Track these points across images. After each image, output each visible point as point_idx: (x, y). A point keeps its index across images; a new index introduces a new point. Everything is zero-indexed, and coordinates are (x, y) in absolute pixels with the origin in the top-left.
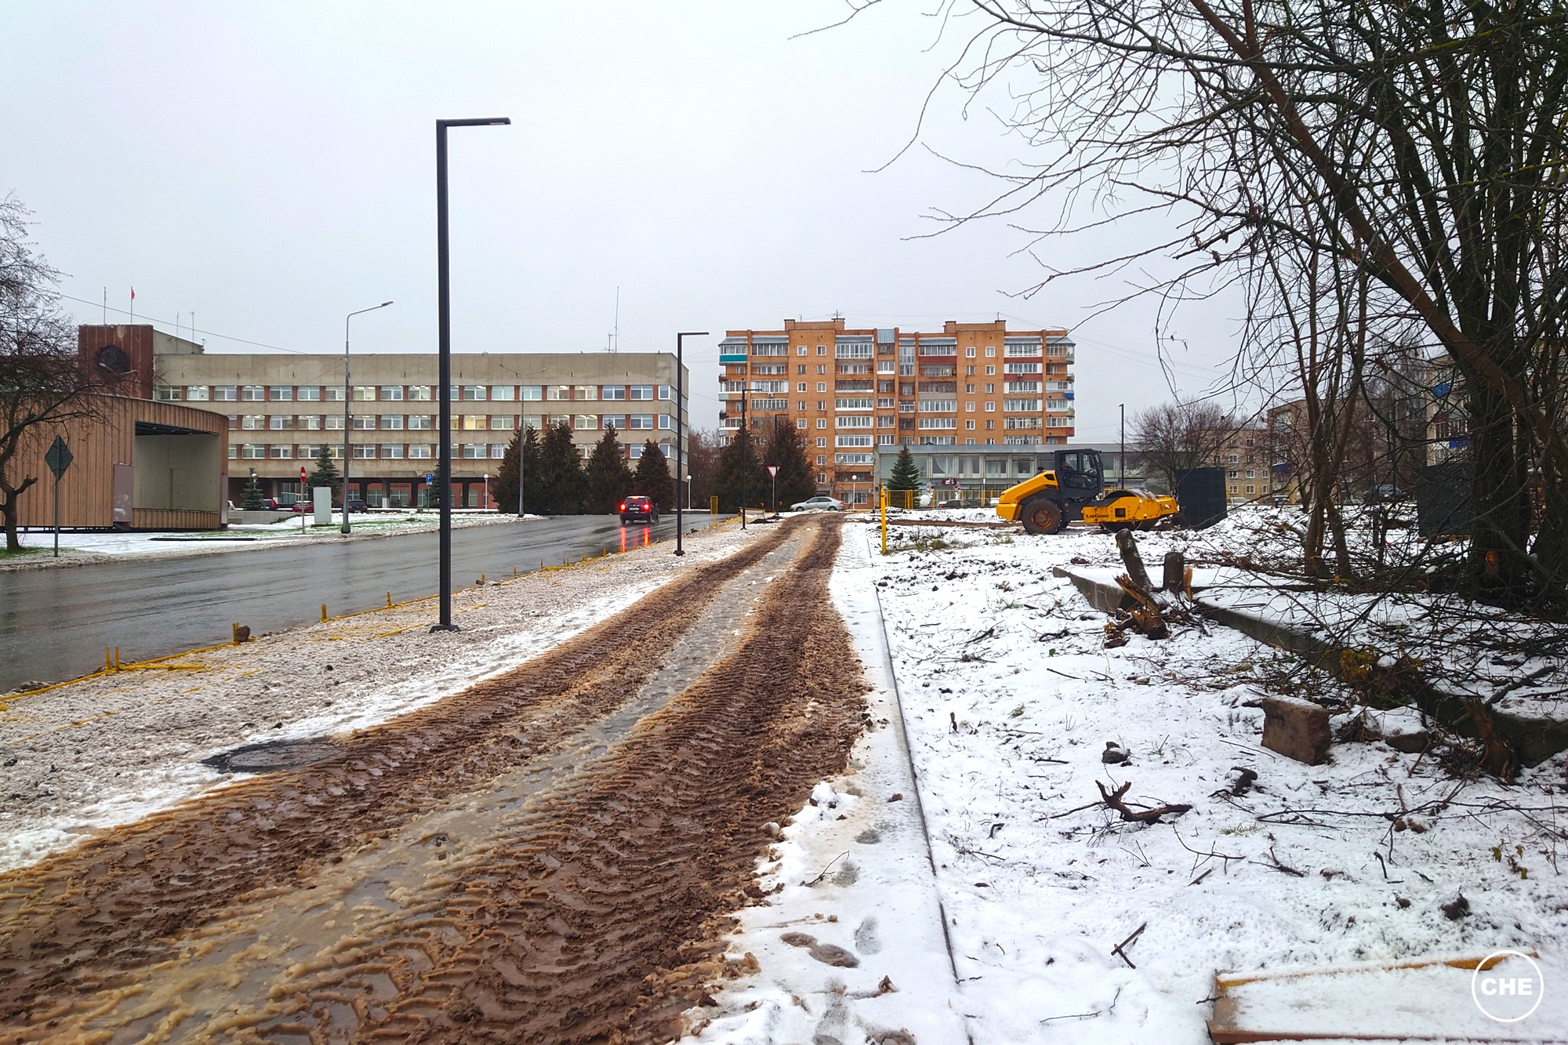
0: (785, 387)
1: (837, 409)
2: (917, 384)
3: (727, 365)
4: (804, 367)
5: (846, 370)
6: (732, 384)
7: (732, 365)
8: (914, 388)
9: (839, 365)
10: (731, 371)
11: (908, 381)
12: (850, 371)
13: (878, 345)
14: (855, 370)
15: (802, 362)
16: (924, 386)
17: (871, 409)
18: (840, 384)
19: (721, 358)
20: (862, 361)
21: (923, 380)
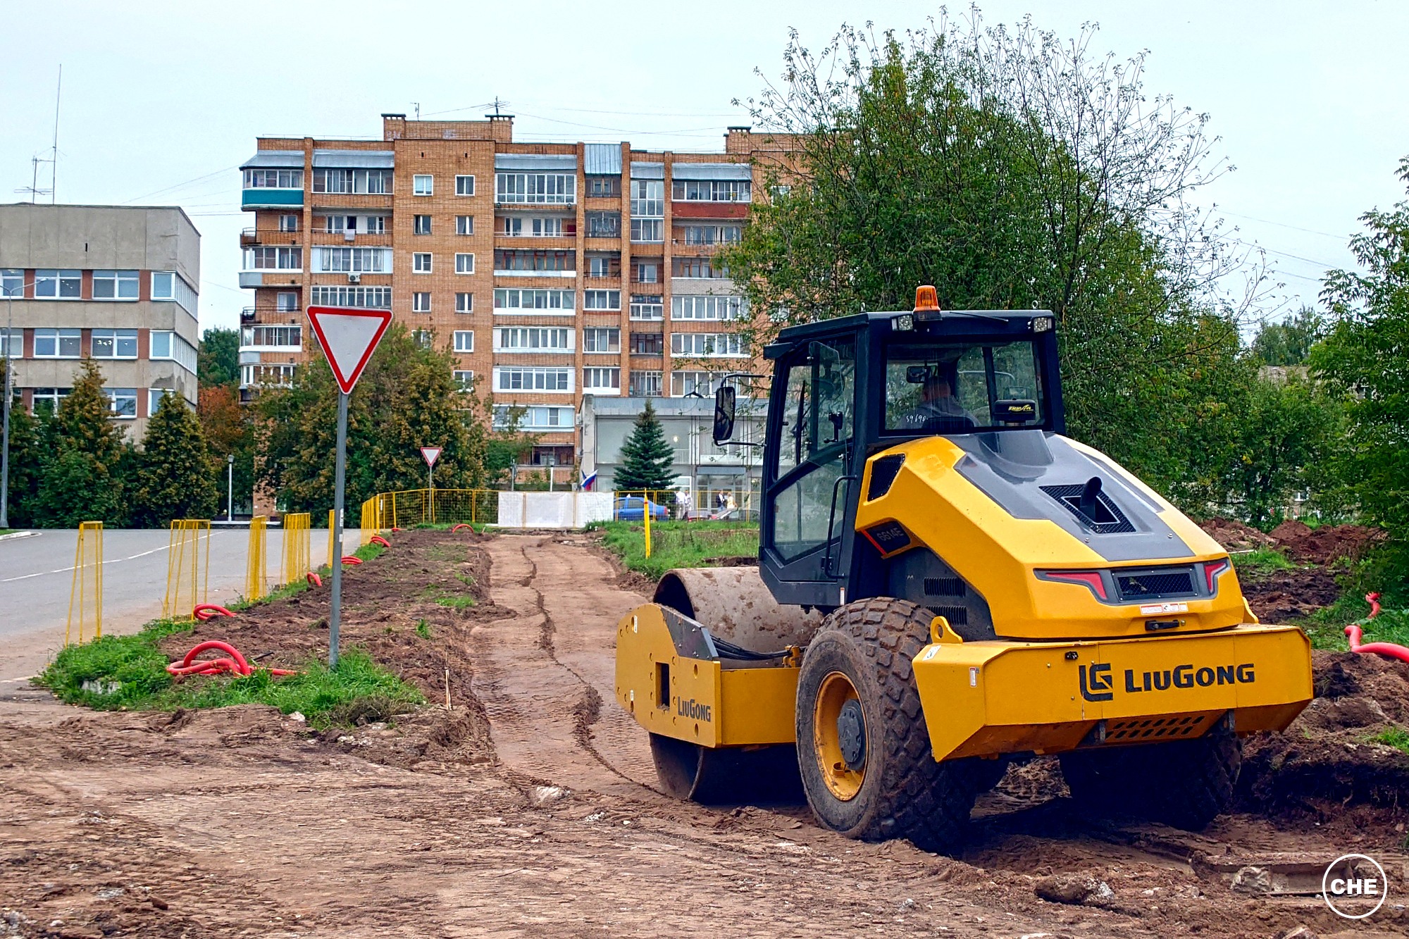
0: (387, 263)
1: (497, 311)
2: (668, 261)
3: (259, 212)
4: (427, 218)
5: (518, 227)
6: (271, 251)
7: (270, 210)
8: (661, 268)
9: (504, 217)
10: (267, 225)
11: (651, 253)
12: (527, 231)
13: (589, 178)
14: (537, 228)
15: (423, 209)
16: (683, 265)
17: (572, 312)
18: (505, 257)
19: (247, 196)
20: (554, 211)
21: (681, 251)
